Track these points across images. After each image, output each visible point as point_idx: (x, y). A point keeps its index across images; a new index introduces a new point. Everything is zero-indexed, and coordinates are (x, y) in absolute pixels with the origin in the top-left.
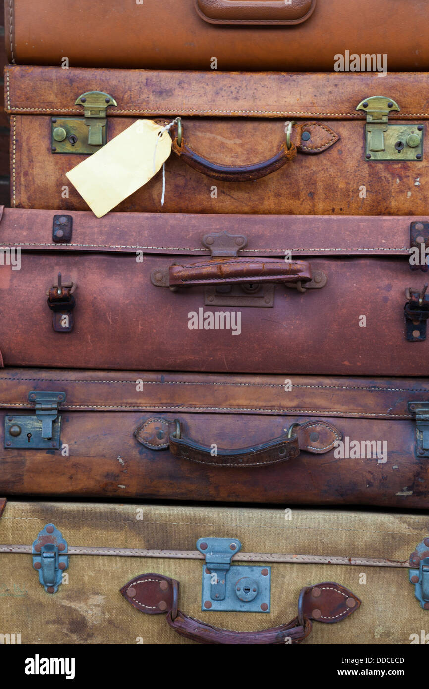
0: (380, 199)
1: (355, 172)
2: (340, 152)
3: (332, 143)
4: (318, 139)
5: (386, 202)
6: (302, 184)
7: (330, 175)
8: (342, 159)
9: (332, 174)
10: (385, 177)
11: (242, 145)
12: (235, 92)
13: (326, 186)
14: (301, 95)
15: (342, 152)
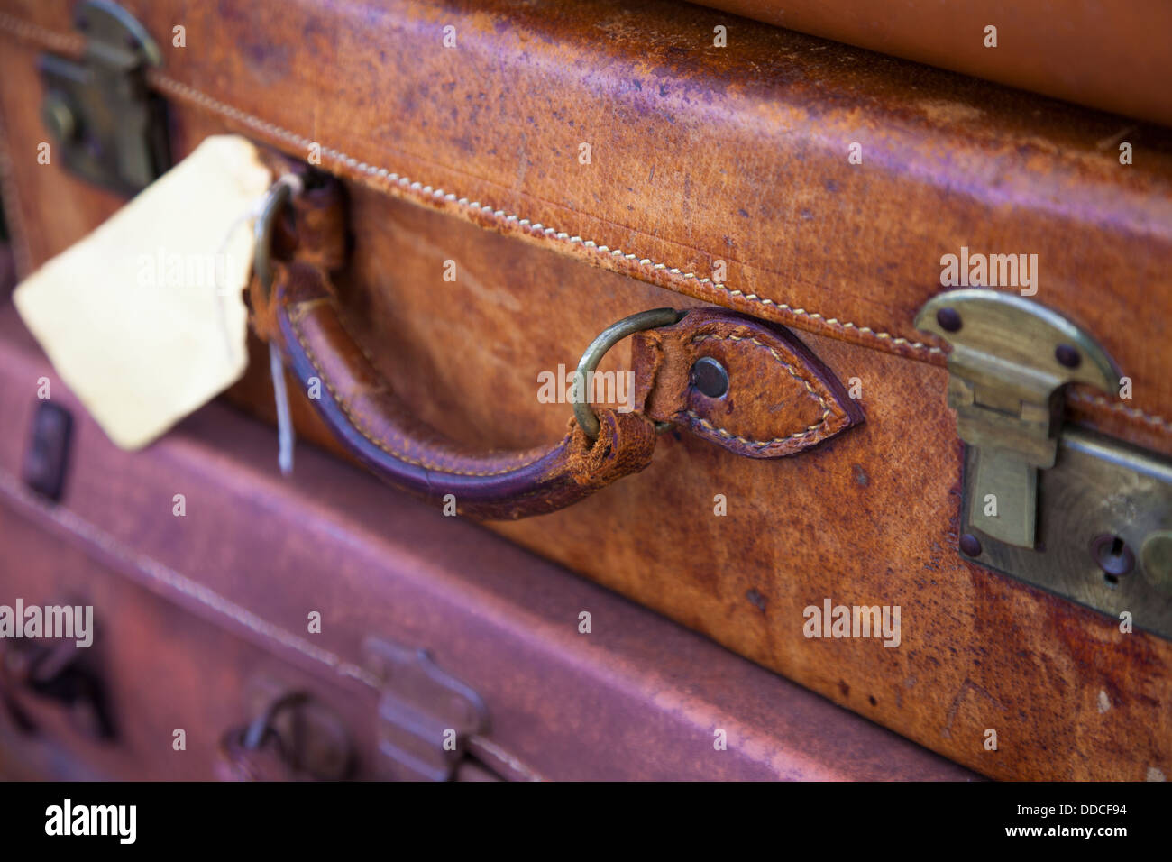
0: (1026, 737)
1: (921, 587)
2: (863, 479)
3: (817, 438)
4: (757, 402)
5: (1049, 759)
6: (721, 547)
7: (822, 558)
8: (868, 512)
9: (831, 557)
10: (1044, 657)
11: (523, 321)
12: (465, 111)
13: (808, 591)
14: (688, 194)
15: (869, 481)
